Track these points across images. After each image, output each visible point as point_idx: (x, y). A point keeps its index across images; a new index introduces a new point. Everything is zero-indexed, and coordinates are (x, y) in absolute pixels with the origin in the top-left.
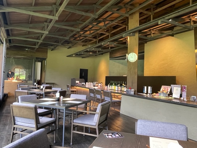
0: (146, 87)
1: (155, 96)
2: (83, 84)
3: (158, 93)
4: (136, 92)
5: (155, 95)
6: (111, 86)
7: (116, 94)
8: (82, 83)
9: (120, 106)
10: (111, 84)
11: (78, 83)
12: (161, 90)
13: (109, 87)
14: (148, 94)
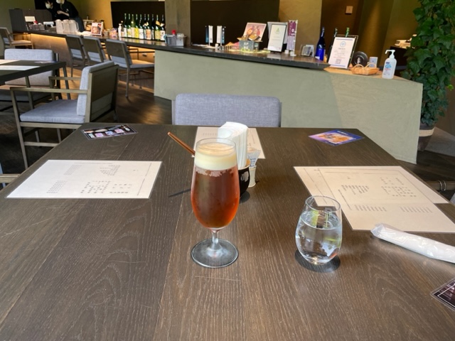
0: (211, 28)
1: (230, 50)
2: (49, 26)
3: (238, 41)
4: (189, 42)
5: (231, 47)
6: (128, 28)
7: (140, 50)
8: (45, 23)
9: (153, 78)
10: (127, 24)
11: (32, 23)
12: (245, 34)
13: (122, 30)
14: (217, 45)
